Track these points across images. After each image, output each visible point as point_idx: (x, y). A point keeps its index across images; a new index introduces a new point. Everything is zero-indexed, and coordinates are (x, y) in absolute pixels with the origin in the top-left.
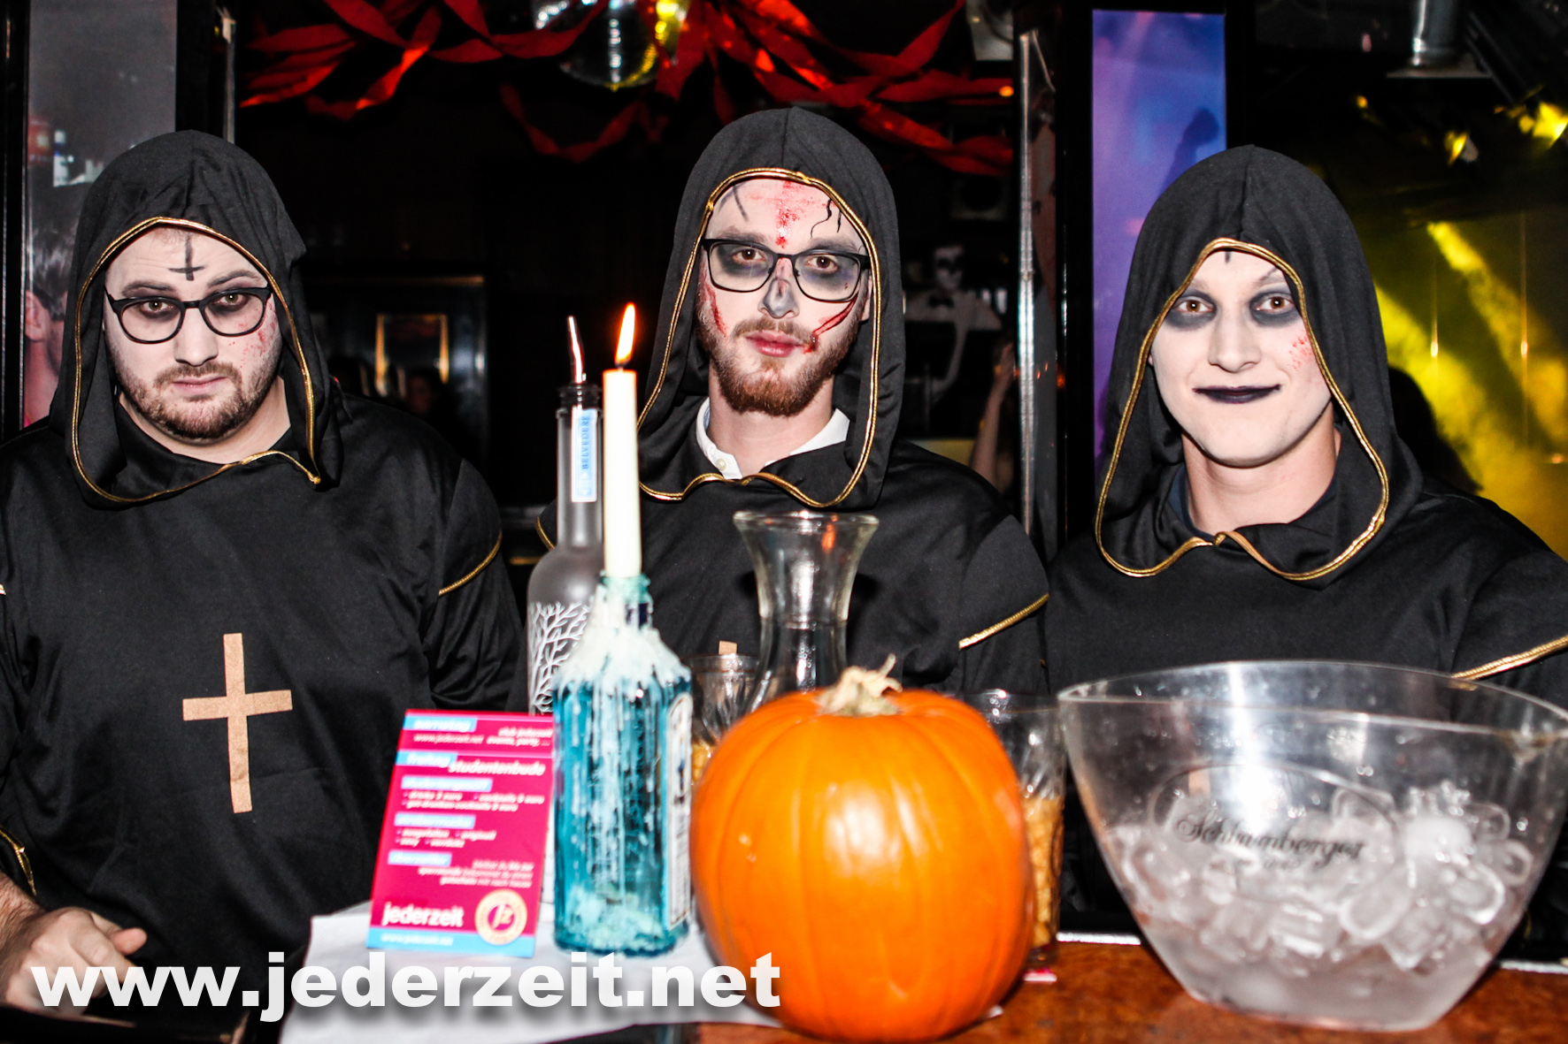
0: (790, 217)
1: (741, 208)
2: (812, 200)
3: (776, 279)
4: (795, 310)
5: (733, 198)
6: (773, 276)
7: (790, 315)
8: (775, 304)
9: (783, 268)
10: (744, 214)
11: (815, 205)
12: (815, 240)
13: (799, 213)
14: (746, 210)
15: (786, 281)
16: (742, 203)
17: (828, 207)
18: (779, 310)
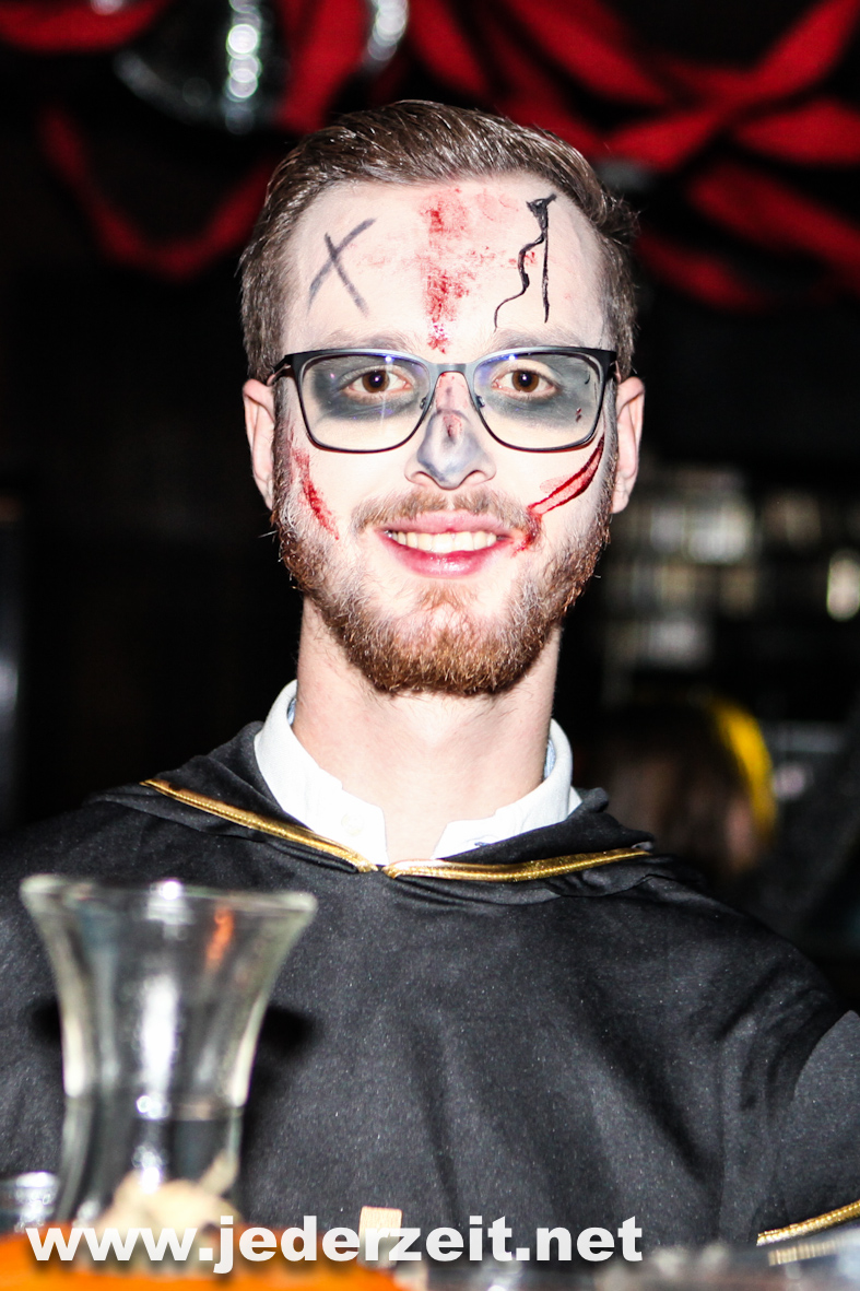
0: (451, 289)
1: (352, 289)
2: (489, 252)
3: (439, 412)
4: (485, 467)
5: (334, 273)
6: (433, 409)
7: (477, 477)
8: (442, 458)
9: (449, 391)
10: (359, 302)
11: (495, 263)
12: (505, 333)
13: (468, 283)
14: (362, 291)
15: (458, 413)
16: (353, 279)
17: (521, 266)
18: (452, 469)
